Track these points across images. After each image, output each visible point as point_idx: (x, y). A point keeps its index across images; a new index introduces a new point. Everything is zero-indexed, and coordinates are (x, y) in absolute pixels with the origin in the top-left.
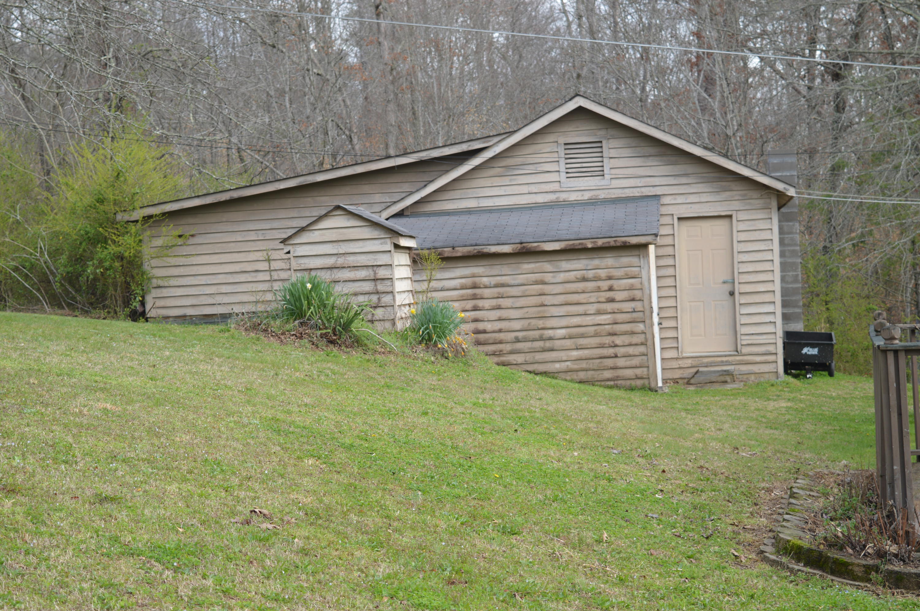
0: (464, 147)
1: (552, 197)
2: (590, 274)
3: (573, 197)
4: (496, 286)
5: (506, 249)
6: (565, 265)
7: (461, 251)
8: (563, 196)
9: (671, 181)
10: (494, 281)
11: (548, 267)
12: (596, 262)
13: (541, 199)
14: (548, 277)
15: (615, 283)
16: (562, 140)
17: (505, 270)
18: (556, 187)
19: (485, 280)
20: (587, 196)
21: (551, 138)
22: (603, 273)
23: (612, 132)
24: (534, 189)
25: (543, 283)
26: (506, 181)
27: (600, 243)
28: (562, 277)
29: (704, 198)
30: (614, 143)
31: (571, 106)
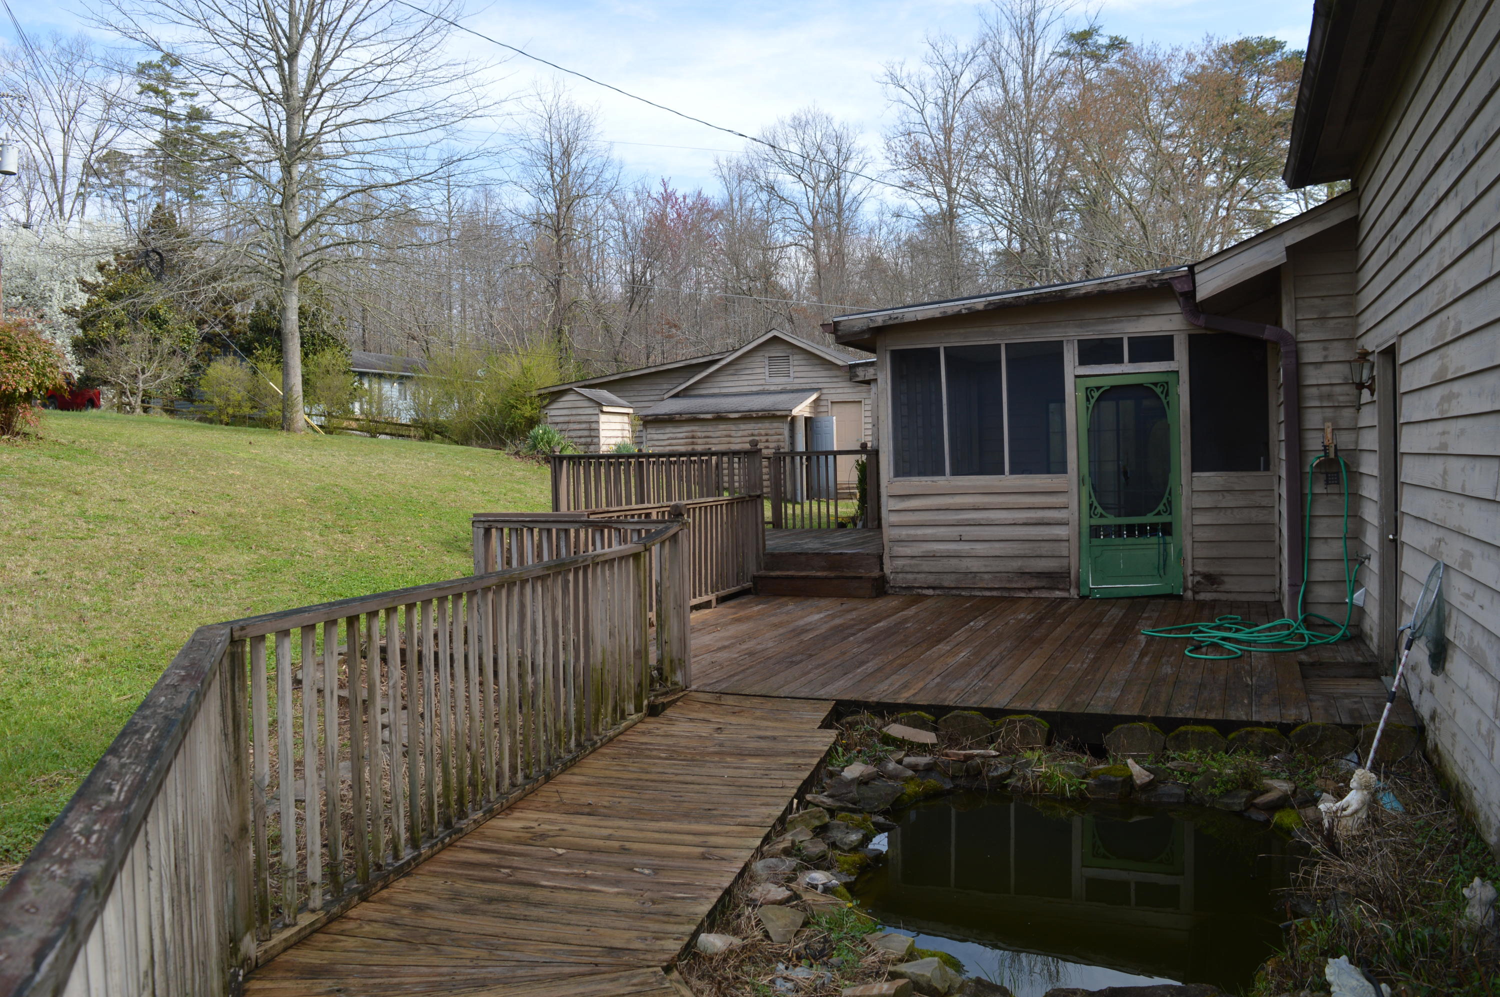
0: (710, 358)
1: (761, 388)
2: (756, 432)
3: (772, 388)
4: (705, 437)
5: (709, 416)
6: (742, 427)
7: (685, 417)
8: (767, 387)
9: (828, 380)
10: (703, 434)
11: (733, 427)
12: (760, 425)
13: (755, 389)
14: (733, 433)
15: (770, 438)
16: (767, 355)
17: (710, 428)
18: (763, 382)
19: (699, 434)
20: (780, 387)
21: (761, 354)
22: (763, 432)
23: (796, 351)
24: (751, 383)
25: (730, 436)
26: (736, 378)
27: (760, 414)
28: (740, 433)
29: (846, 390)
30: (796, 357)
31: (770, 335)
